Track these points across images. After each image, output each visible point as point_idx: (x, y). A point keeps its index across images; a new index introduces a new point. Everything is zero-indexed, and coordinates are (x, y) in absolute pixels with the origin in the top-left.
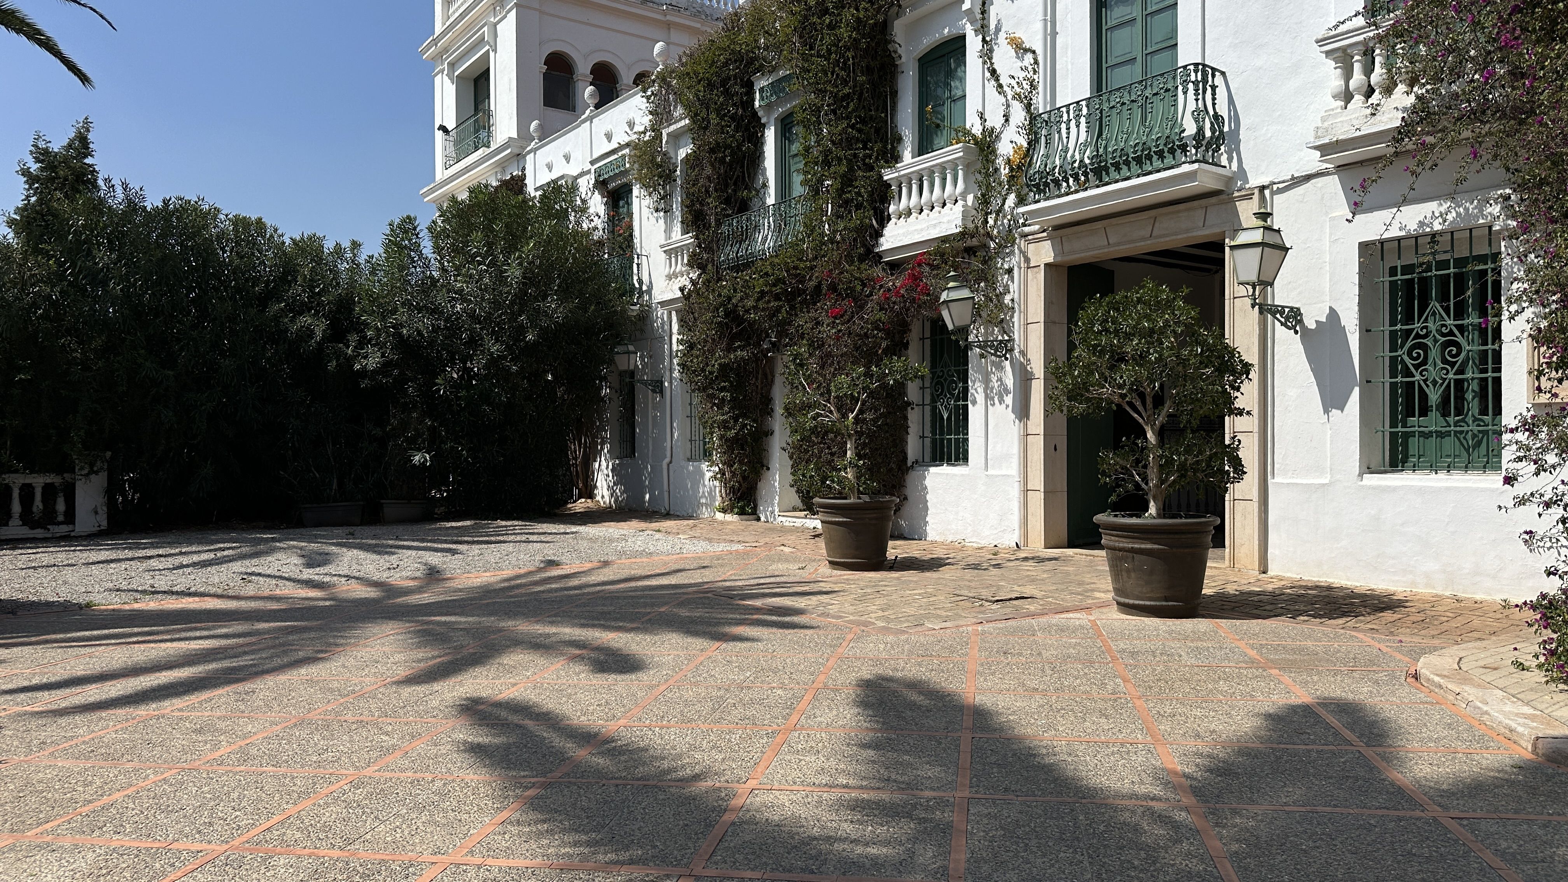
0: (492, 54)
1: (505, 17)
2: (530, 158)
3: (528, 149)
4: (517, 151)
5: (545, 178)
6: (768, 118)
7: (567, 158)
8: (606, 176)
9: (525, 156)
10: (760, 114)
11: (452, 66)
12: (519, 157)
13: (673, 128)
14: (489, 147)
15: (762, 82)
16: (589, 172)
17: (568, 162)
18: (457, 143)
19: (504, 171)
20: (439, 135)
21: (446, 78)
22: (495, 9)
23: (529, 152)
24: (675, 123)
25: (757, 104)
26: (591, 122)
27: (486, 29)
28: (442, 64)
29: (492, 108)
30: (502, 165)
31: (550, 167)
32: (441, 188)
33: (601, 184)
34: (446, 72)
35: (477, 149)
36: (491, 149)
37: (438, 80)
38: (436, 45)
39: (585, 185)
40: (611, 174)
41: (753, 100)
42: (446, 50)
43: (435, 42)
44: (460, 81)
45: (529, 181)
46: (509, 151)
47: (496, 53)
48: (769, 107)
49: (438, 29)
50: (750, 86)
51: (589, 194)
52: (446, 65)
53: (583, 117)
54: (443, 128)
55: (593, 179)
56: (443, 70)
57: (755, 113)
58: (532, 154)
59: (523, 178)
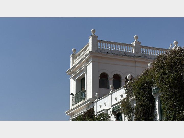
0: (85, 74)
1: (89, 65)
2: (95, 104)
3: (95, 101)
4: (92, 102)
5: (99, 109)
6: (156, 97)
7: (105, 104)
8: (115, 110)
9: (94, 103)
10: (154, 96)
11: (75, 77)
12: (93, 103)
13: (132, 98)
14: (84, 100)
15: (154, 88)
16: (110, 109)
17: (106, 105)
18: (76, 98)
19: (88, 107)
20: (71, 96)
21: (73, 80)
22: (86, 62)
23: (95, 102)
24: (132, 97)
25: (153, 94)
26: (112, 95)
27: (84, 68)
28: (72, 76)
29: (85, 89)
30: (88, 106)
31: (101, 106)
32: (71, 111)
33: (114, 112)
34: (73, 78)
35: (81, 101)
36: (85, 101)
37: (71, 80)
38: (71, 71)
39: (110, 112)
40: (117, 110)
41: (152, 92)
42: (73, 72)
43: (70, 70)
44: (77, 81)
45: (95, 110)
46: (90, 102)
47: (87, 74)
48: (156, 94)
49: (71, 67)
50: (151, 89)
51: (111, 115)
52: (73, 76)
53: (109, 93)
54: (72, 94)
55: (112, 111)
56: (72, 78)
57: (152, 96)
58: (96, 103)
59: (93, 109)
